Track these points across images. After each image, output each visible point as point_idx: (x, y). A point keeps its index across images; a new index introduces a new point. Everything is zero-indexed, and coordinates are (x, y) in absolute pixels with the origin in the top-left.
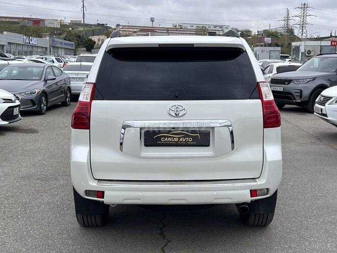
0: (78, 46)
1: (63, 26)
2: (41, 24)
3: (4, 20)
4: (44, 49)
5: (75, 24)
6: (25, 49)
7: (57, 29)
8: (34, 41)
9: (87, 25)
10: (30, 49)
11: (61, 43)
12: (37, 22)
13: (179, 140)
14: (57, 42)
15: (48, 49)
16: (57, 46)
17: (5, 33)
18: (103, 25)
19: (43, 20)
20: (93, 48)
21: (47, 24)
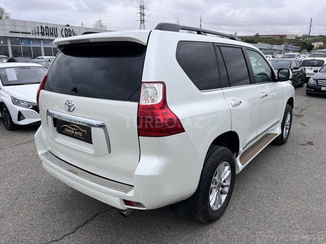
0: (302, 49)
1: (297, 38)
2: (285, 38)
3: (265, 37)
4: (280, 51)
5: (305, 37)
6: (269, 51)
7: (293, 40)
8: (275, 47)
9: (312, 37)
10: (272, 51)
11: (292, 48)
12: (282, 36)
13: (74, 132)
14: (289, 47)
15: (283, 51)
16: (289, 49)
17: (259, 43)
18: (323, 36)
19: (286, 36)
20: (312, 49)
21: (288, 38)
